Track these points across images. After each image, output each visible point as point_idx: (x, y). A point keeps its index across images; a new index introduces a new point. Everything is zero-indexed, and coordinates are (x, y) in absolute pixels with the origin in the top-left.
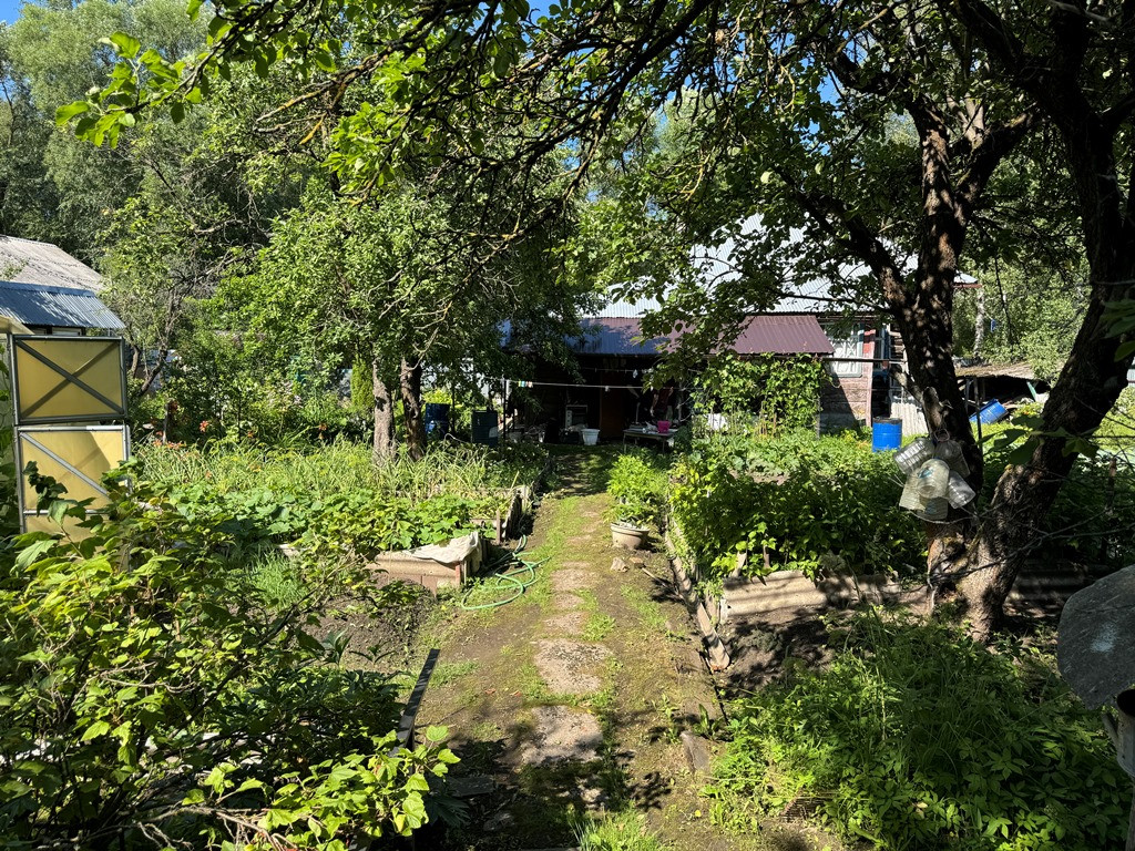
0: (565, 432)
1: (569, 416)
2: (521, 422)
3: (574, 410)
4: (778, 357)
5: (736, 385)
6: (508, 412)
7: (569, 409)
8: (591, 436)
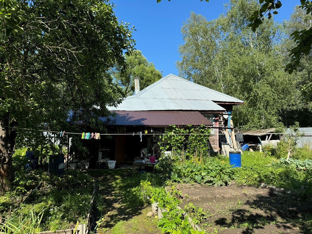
0: (99, 163)
1: (100, 155)
2: (76, 158)
3: (103, 152)
4: (193, 126)
5: (178, 139)
6: (70, 153)
7: (100, 151)
8: (112, 164)
